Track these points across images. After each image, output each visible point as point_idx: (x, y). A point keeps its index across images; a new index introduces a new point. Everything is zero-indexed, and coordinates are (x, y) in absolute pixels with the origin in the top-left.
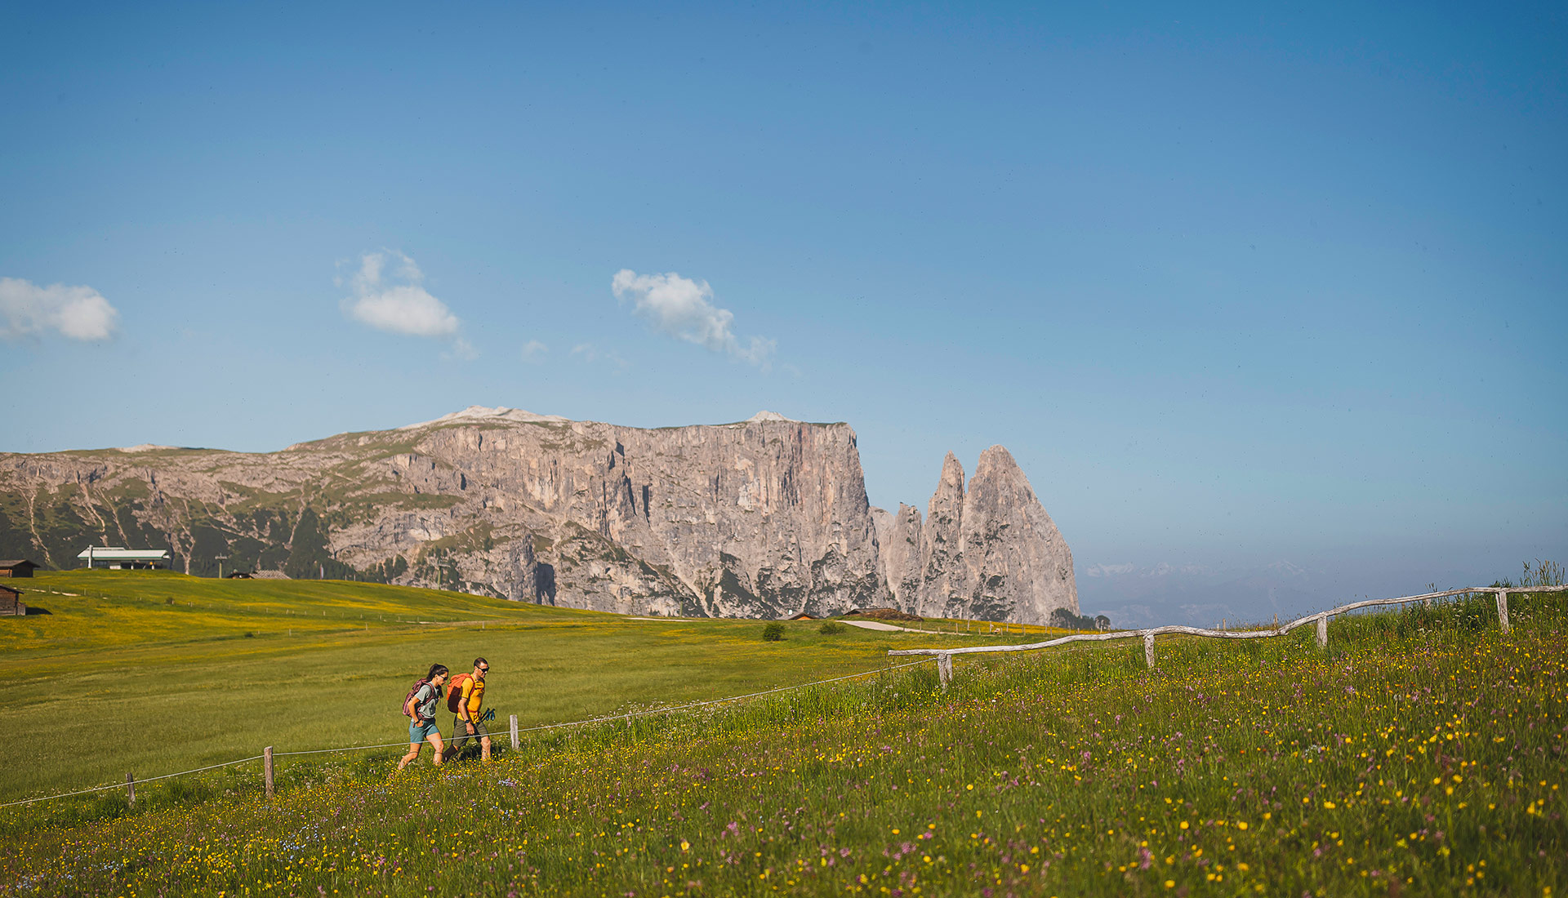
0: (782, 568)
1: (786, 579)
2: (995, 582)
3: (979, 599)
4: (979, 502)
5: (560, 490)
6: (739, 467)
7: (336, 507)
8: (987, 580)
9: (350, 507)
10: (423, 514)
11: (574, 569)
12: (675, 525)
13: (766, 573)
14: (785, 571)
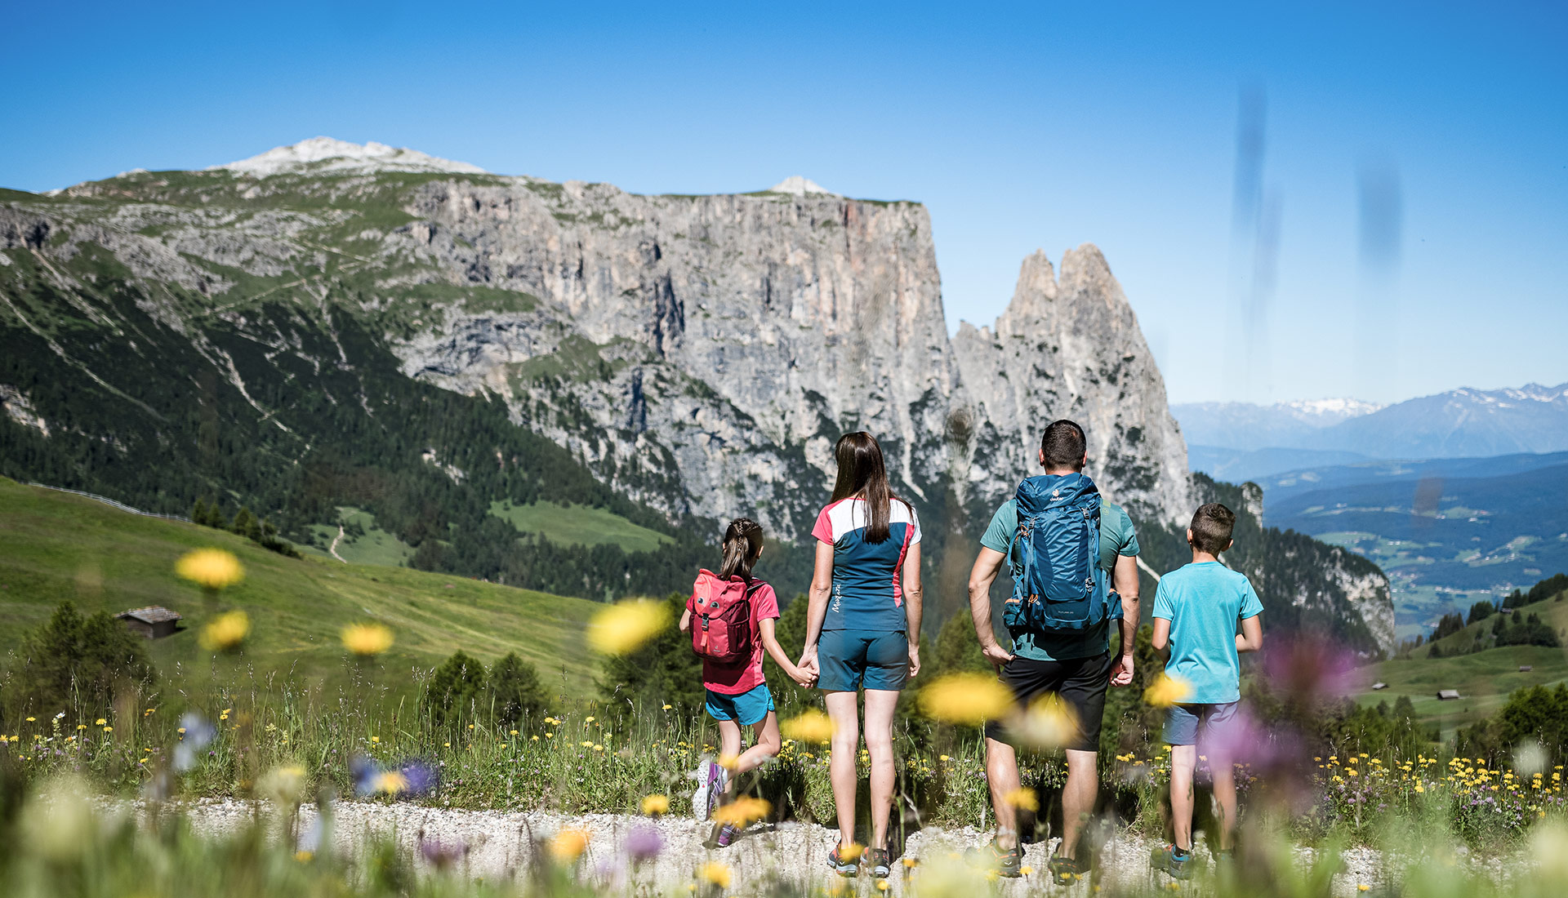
0: (871, 411)
1: (878, 427)
2: (1134, 435)
3: (1116, 458)
4: (1075, 323)
6: (791, 260)
7: (376, 304)
8: (1125, 432)
10: (500, 320)
12: (720, 344)
13: (851, 418)
14: (876, 417)
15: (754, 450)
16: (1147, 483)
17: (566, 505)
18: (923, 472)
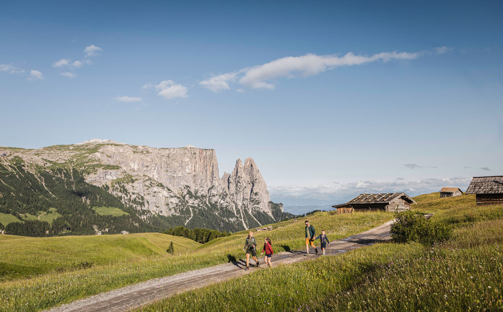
0: (201, 190)
1: (202, 193)
2: (256, 194)
3: (252, 199)
5: (140, 165)
6: (186, 160)
7: (83, 168)
9: (87, 168)
10: (111, 171)
11: (150, 189)
13: (196, 191)
15: (172, 197)
16: (258, 203)
17: (108, 207)
18: (211, 201)
